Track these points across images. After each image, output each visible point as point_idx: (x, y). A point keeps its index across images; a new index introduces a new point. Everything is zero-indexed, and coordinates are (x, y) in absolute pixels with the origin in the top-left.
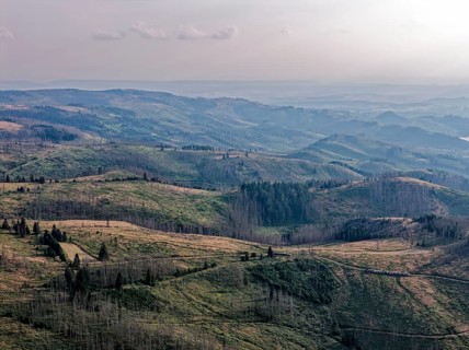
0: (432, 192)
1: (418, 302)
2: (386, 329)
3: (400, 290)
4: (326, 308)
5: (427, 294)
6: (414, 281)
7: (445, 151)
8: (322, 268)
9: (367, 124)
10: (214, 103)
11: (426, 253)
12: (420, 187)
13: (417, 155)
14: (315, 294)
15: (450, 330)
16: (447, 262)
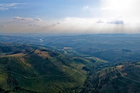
0: (30, 46)
1: (21, 62)
2: (15, 66)
3: (19, 60)
4: (6, 64)
5: (23, 60)
6: (21, 59)
7: (36, 41)
8: (7, 58)
9: (26, 38)
10: (3, 36)
11: (24, 55)
12: (29, 46)
13: (32, 42)
14: (5, 62)
15: (25, 65)
16: (27, 56)
